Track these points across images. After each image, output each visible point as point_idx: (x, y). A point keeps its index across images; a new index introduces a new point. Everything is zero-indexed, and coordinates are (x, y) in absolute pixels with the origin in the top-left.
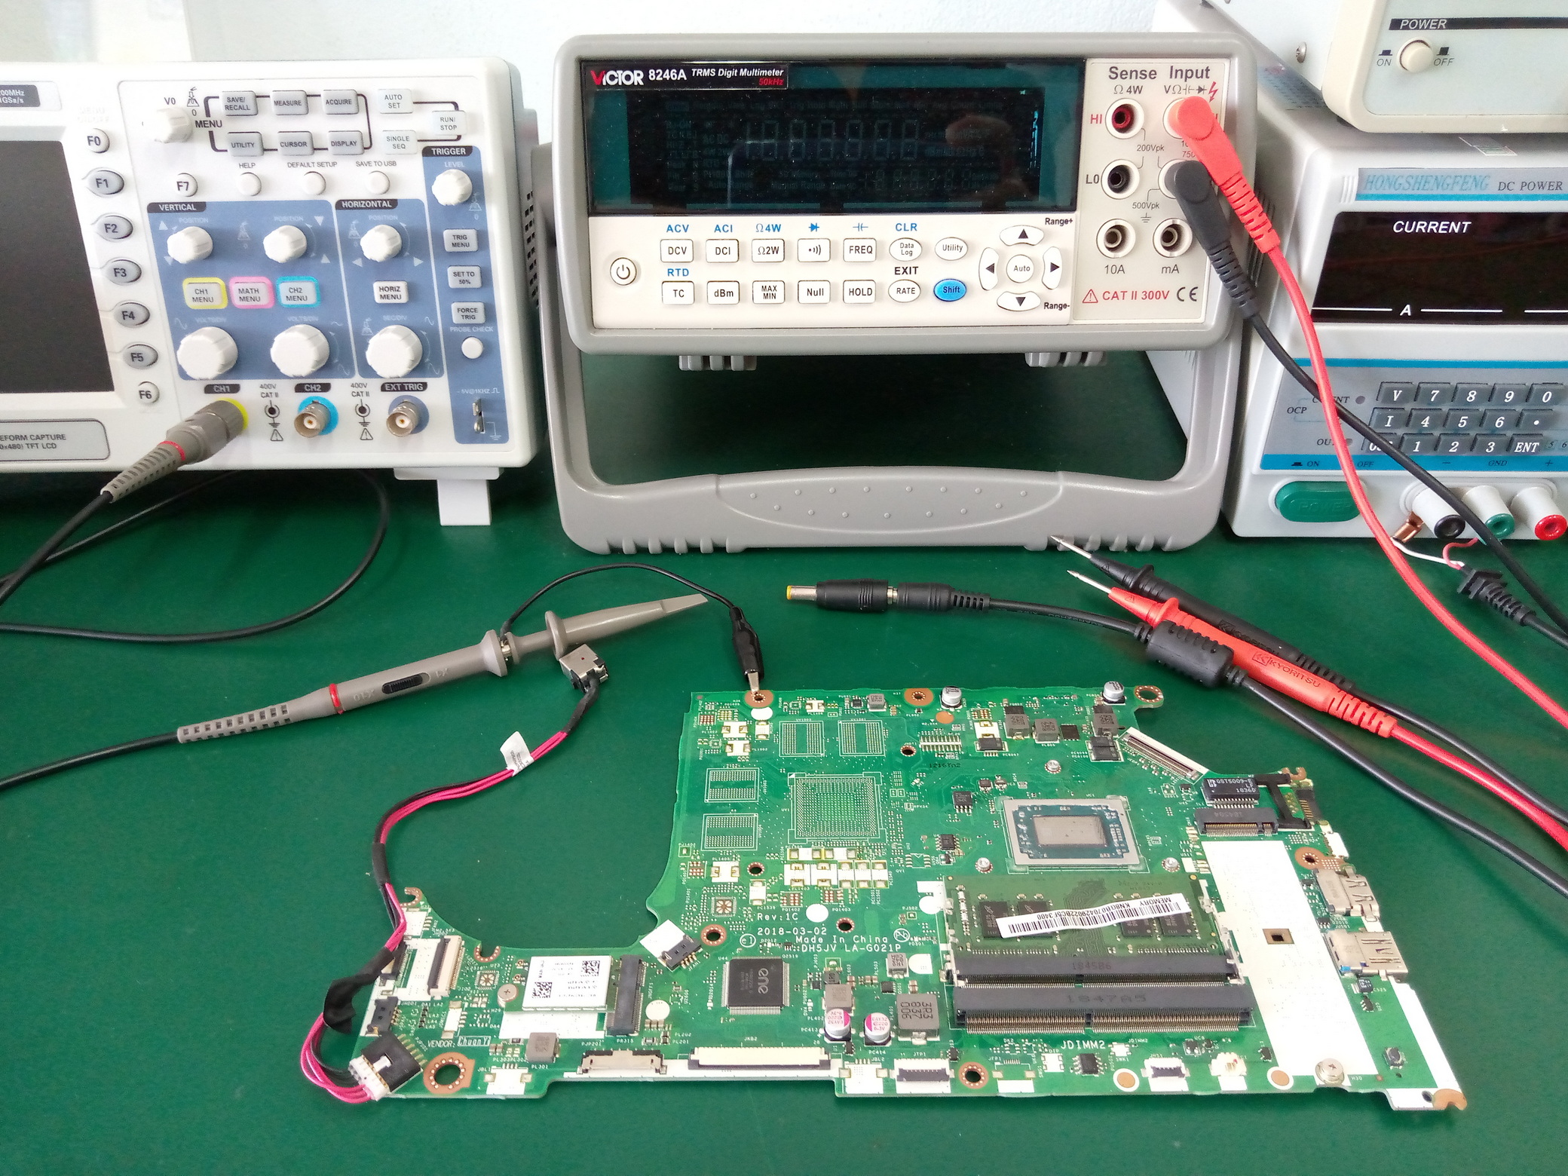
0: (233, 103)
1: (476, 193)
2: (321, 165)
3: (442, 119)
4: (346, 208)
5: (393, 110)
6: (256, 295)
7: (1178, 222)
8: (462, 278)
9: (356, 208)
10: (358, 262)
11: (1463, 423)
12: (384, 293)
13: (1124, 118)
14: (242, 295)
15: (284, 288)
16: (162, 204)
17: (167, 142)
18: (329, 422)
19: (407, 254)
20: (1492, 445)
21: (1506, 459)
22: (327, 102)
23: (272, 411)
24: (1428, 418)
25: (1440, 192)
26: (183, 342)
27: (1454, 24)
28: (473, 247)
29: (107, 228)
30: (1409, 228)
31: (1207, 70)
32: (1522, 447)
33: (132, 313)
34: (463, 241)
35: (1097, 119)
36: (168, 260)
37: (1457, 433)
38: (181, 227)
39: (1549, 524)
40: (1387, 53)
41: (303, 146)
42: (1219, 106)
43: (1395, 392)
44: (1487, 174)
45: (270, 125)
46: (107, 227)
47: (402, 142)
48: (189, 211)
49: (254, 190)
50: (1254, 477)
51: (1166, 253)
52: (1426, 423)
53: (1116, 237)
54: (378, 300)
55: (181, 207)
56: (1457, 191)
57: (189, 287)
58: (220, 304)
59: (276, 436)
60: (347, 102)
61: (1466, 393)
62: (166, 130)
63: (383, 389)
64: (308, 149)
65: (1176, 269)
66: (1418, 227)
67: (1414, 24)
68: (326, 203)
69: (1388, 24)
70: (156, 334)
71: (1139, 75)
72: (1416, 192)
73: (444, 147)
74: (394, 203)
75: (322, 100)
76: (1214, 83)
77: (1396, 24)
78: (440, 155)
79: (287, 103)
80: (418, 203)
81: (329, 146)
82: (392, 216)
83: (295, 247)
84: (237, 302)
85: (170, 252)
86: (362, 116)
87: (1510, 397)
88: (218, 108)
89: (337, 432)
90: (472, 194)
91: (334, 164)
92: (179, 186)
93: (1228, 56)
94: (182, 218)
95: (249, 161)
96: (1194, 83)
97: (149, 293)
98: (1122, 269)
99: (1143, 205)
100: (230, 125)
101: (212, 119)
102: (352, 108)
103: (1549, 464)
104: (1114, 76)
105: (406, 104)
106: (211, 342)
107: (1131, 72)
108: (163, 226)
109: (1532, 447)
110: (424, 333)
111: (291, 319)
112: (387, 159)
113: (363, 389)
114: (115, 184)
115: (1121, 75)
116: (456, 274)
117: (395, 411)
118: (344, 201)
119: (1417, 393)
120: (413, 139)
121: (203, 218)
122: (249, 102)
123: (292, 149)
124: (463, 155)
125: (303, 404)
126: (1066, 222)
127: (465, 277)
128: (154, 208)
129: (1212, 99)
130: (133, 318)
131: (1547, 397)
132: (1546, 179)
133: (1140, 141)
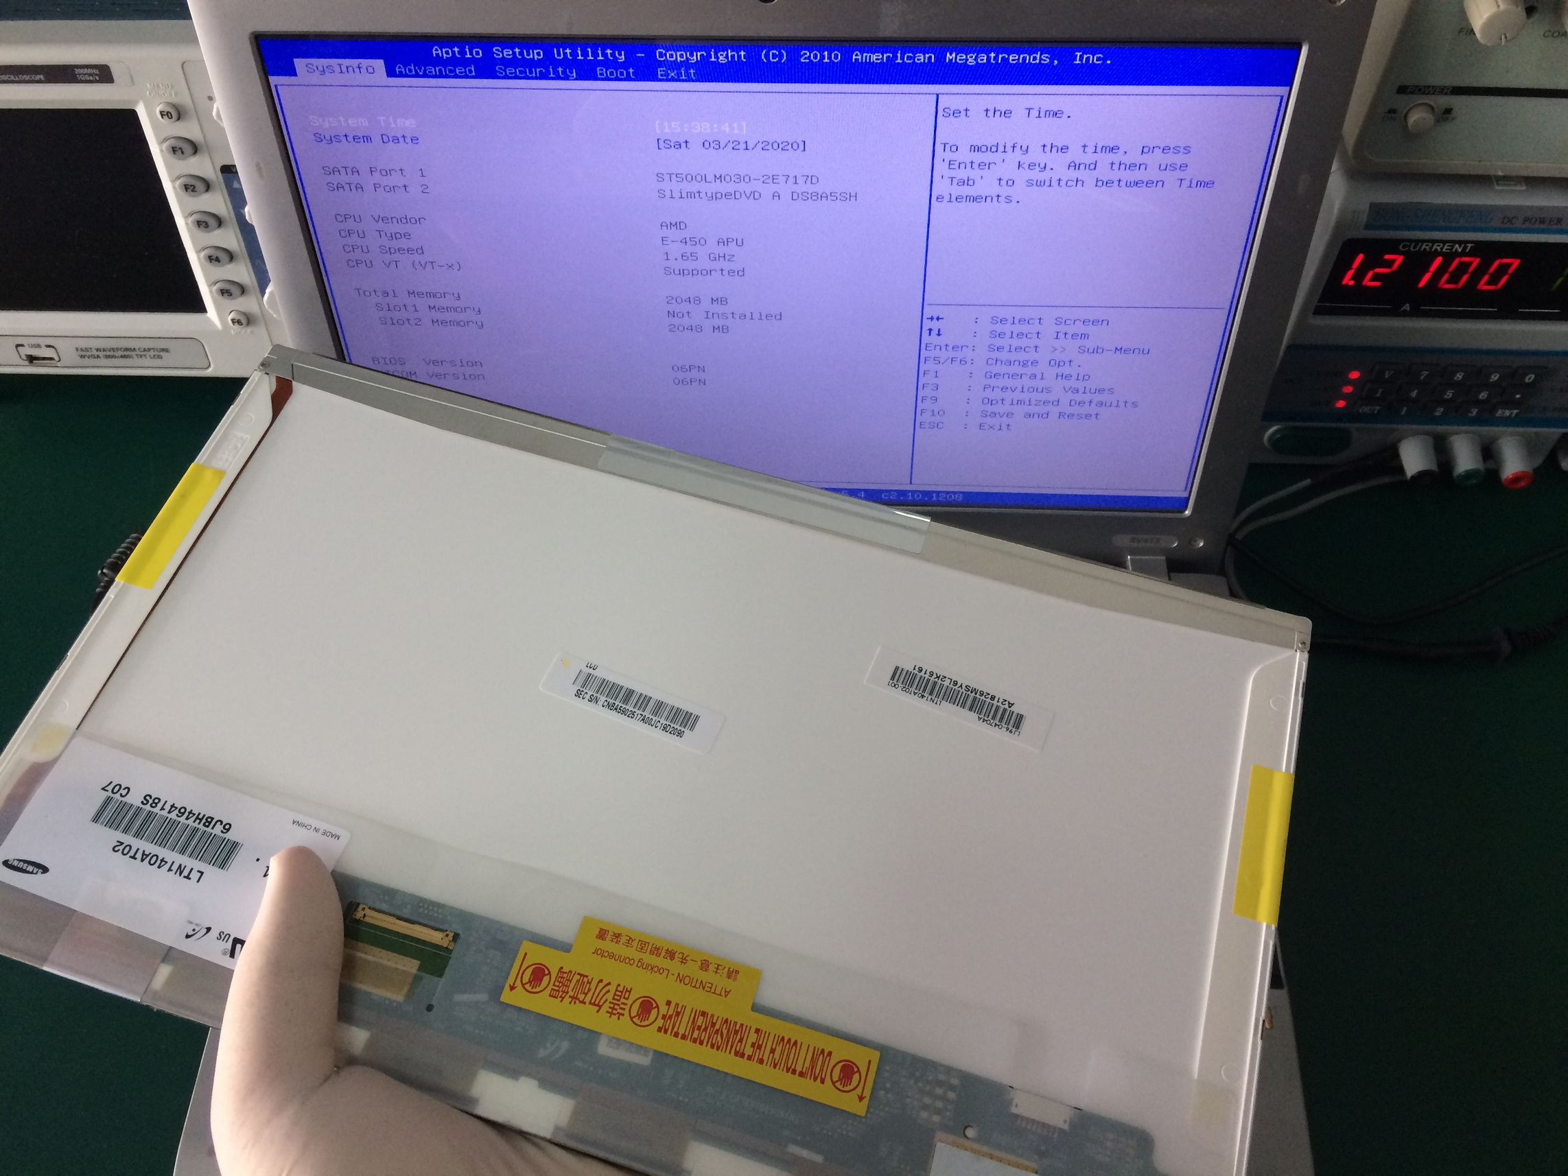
11: (1448, 396)
20: (1476, 410)
21: (1486, 420)
24: (1416, 391)
25: (1446, 223)
27: (1457, 91)
30: (1415, 247)
32: (1503, 412)
33: (217, 257)
37: (1443, 402)
39: (1519, 478)
40: (1392, 111)
43: (1387, 371)
44: (1491, 208)
46: (187, 186)
52: (1414, 394)
56: (1461, 223)
61: (1453, 372)
66: (1424, 247)
67: (1420, 90)
69: (1395, 89)
70: (241, 272)
87: (1495, 377)
97: (230, 238)
109: (1513, 412)
114: (188, 148)
119: (1407, 372)
130: (219, 259)
131: (1530, 378)
132: (1548, 215)
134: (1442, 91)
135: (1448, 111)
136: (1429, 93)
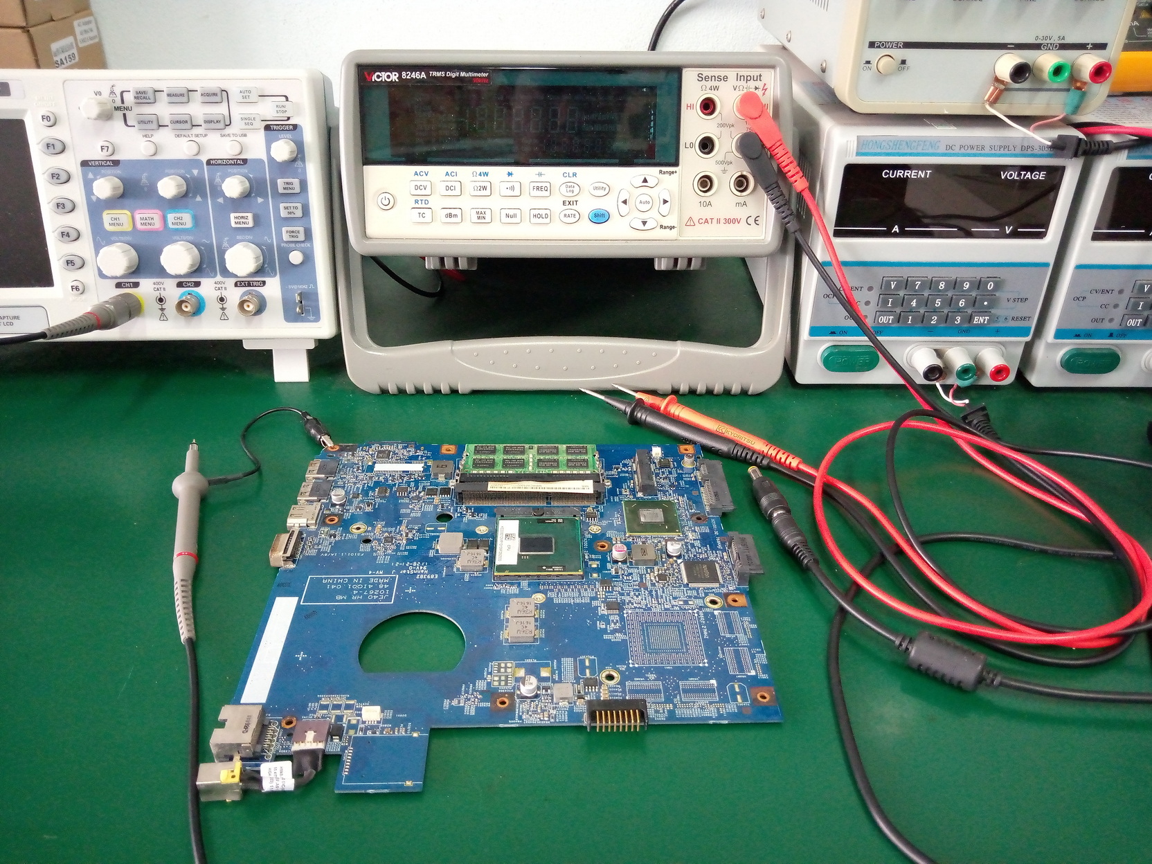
0: (140, 95)
1: (299, 155)
2: (197, 136)
3: (277, 106)
4: (213, 164)
5: (245, 100)
6: (152, 221)
7: (745, 173)
8: (289, 211)
9: (220, 164)
10: (221, 200)
11: (938, 304)
12: (237, 220)
13: (708, 106)
14: (142, 222)
15: (171, 217)
16: (90, 161)
17: (96, 119)
18: (198, 309)
19: (253, 195)
20: (959, 319)
21: (968, 329)
22: (202, 95)
23: (161, 300)
24: (915, 301)
25: (909, 151)
26: (102, 251)
27: (908, 45)
28: (297, 190)
29: (53, 177)
30: (893, 175)
31: (760, 76)
32: (978, 320)
33: (68, 233)
34: (290, 186)
35: (690, 107)
36: (94, 198)
37: (935, 311)
38: (104, 176)
39: (1000, 372)
40: (868, 62)
41: (184, 124)
42: (768, 99)
43: (892, 283)
44: (938, 140)
45: (163, 110)
46: (53, 175)
47: (251, 121)
48: (109, 166)
49: (152, 152)
50: (808, 342)
51: (739, 194)
52: (914, 303)
53: (706, 183)
54: (233, 225)
55: (103, 163)
56: (920, 150)
57: (107, 217)
58: (127, 227)
59: (163, 316)
60: (215, 94)
61: (938, 283)
62: (95, 111)
63: (236, 285)
64: (188, 125)
65: (745, 204)
66: (898, 174)
67: (882, 45)
68: (199, 162)
69: (867, 44)
70: (84, 248)
71: (717, 79)
72: (893, 151)
73: (278, 125)
74: (245, 161)
75: (199, 94)
76: (765, 84)
77: (872, 45)
78: (275, 130)
79: (175, 95)
80: (261, 161)
81: (202, 123)
82: (244, 170)
83: (179, 189)
84: (139, 226)
85: (94, 191)
86: (225, 104)
87: (967, 286)
88: (129, 98)
89: (203, 314)
90: (297, 155)
91: (206, 135)
92: (102, 149)
93: (773, 67)
94: (103, 171)
95: (150, 133)
96: (752, 84)
97: (80, 220)
98: (710, 204)
99: (722, 162)
100: (137, 110)
101: (126, 105)
102: (218, 99)
103: (998, 332)
104: (700, 79)
105: (254, 97)
106: (121, 251)
107: (712, 77)
108: (91, 176)
109: (985, 320)
110: (264, 248)
111: (175, 238)
112: (240, 132)
113: (223, 285)
114: (59, 147)
115: (705, 78)
116: (286, 208)
117: (244, 298)
118: (212, 159)
119: (906, 284)
120: (258, 120)
121: (118, 171)
122: (150, 94)
123: (179, 126)
124: (291, 130)
125: (182, 295)
126: (673, 173)
127: (292, 210)
128: (85, 164)
129: (764, 94)
130: (69, 236)
131: (990, 286)
132: (975, 144)
133: (719, 120)
134: (896, 45)
135: (904, 62)
136: (889, 48)
